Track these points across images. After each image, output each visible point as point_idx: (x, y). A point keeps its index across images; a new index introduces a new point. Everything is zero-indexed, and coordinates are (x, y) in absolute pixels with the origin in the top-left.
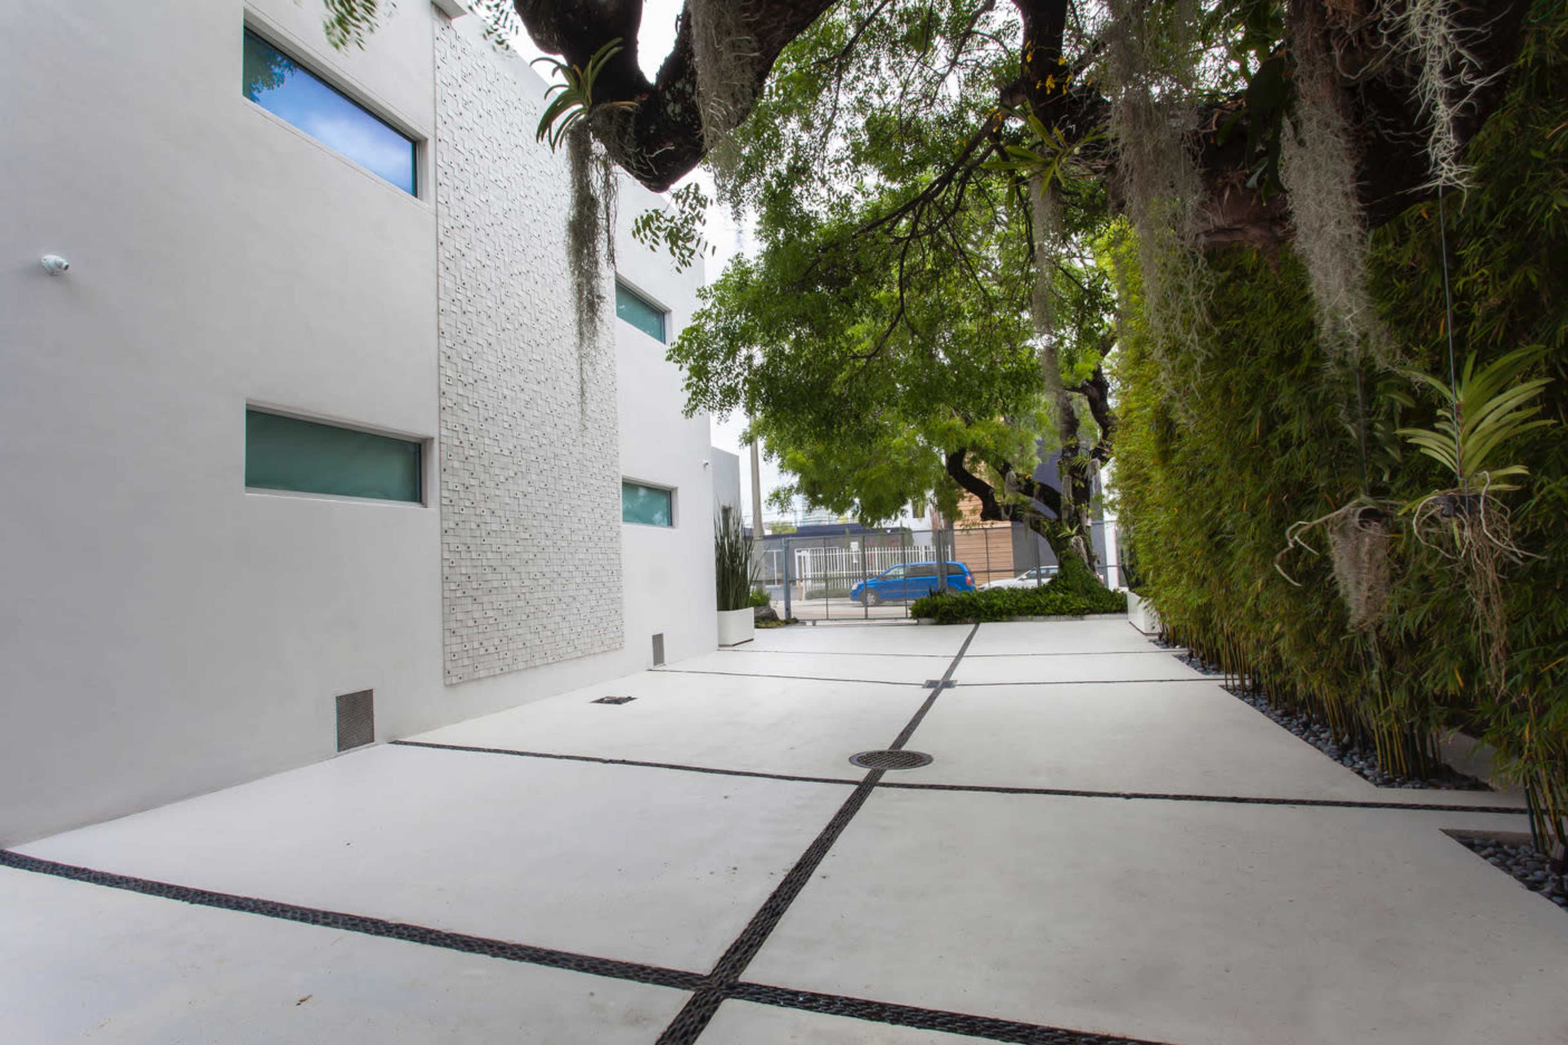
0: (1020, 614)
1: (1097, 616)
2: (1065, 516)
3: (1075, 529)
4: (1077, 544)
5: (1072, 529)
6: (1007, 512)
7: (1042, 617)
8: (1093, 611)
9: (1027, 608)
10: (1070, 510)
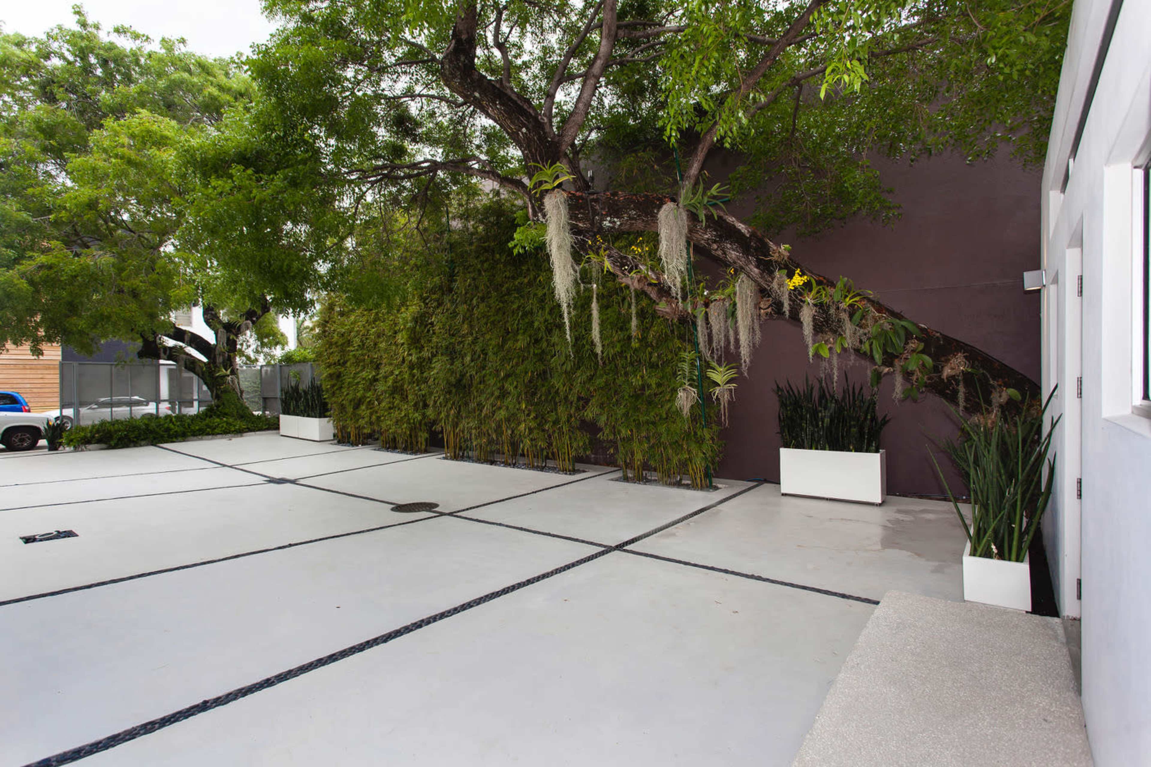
0: (194, 435)
1: (253, 433)
2: (220, 360)
3: (229, 371)
4: (233, 381)
5: (226, 370)
6: (165, 353)
7: (210, 437)
8: (250, 430)
9: (200, 430)
10: (223, 356)
